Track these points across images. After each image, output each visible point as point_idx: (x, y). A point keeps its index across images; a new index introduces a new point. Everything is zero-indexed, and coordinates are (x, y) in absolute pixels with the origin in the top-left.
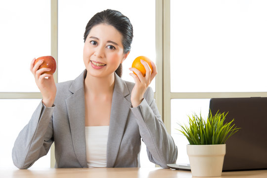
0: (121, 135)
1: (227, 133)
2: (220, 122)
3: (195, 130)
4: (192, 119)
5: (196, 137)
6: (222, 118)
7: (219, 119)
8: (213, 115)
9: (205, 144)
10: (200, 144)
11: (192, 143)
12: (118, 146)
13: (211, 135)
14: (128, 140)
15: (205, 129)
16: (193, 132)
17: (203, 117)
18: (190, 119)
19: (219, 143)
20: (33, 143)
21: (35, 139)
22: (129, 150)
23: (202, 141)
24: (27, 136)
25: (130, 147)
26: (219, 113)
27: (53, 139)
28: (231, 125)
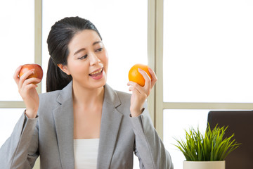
0: (113, 149)
1: (226, 148)
2: (219, 137)
3: (192, 145)
4: (189, 133)
5: (193, 153)
6: (221, 133)
7: (218, 133)
8: (212, 129)
9: (202, 160)
10: (198, 161)
11: (189, 159)
12: (109, 161)
13: (209, 151)
14: (119, 155)
15: (203, 144)
16: (189, 147)
17: (200, 132)
18: (187, 134)
19: (218, 159)
20: (16, 158)
21: (18, 153)
22: (121, 165)
23: (200, 157)
24: (8, 150)
25: (121, 162)
26: (217, 127)
27: (38, 153)
28: (231, 140)
